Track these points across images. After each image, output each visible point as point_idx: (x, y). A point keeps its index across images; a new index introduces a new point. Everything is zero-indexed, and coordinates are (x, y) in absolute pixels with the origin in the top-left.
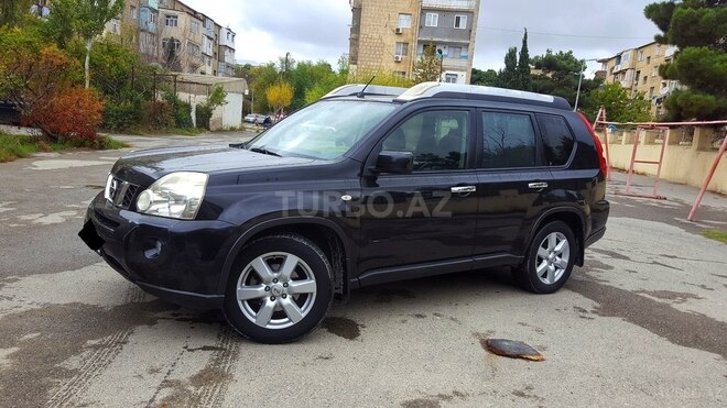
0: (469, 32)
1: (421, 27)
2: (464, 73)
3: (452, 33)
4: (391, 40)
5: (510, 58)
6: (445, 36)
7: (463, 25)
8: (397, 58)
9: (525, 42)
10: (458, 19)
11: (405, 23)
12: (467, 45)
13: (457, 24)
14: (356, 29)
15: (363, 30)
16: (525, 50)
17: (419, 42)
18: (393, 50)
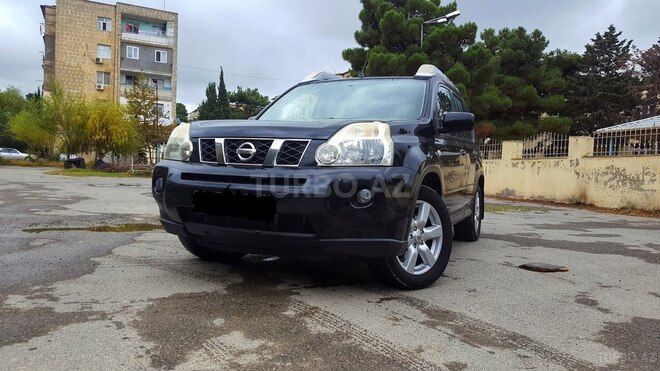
0: (170, 67)
1: (122, 59)
2: (170, 103)
3: (155, 66)
4: (91, 69)
5: (211, 90)
6: (147, 69)
7: (164, 59)
8: (99, 86)
9: (222, 78)
10: (158, 54)
11: (104, 54)
12: (170, 78)
13: (158, 59)
14: (50, 55)
15: (59, 58)
16: (222, 85)
17: (122, 72)
18: (94, 78)
